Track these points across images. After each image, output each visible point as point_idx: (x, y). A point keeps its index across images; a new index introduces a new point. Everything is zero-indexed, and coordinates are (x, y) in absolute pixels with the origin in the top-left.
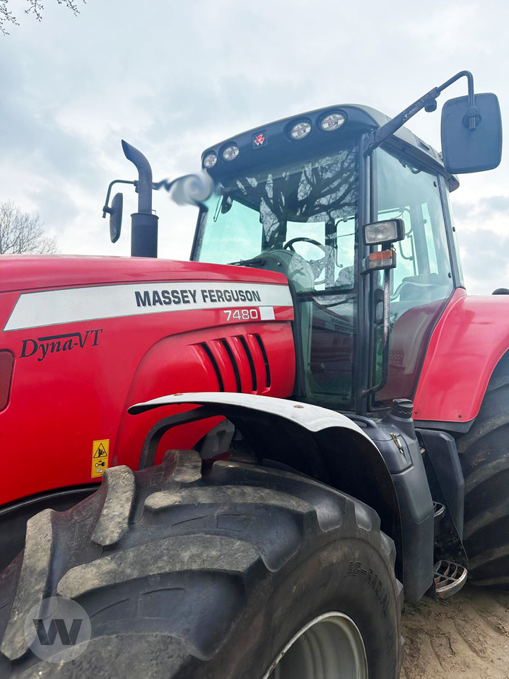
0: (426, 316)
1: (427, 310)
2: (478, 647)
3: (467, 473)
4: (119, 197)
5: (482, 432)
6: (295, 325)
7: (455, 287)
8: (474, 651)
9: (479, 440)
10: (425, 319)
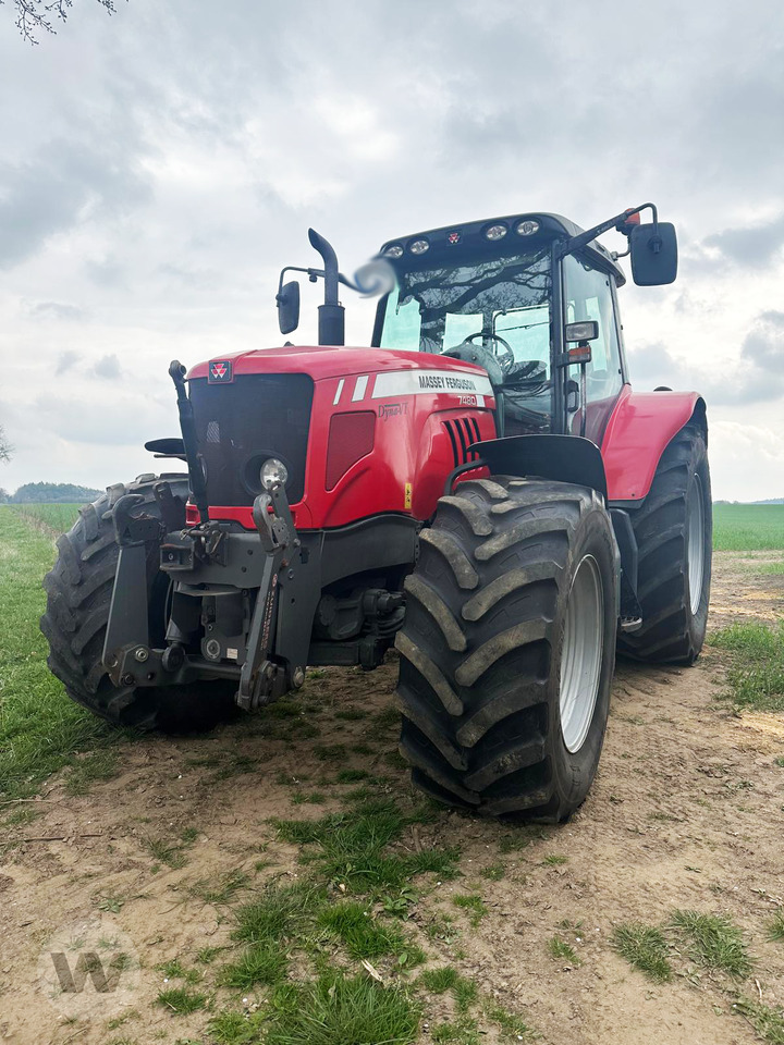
0: (600, 410)
1: (602, 405)
2: (649, 691)
3: (640, 544)
4: (294, 287)
5: (652, 508)
6: (495, 412)
7: (624, 384)
8: (647, 693)
9: (650, 516)
10: (600, 413)
